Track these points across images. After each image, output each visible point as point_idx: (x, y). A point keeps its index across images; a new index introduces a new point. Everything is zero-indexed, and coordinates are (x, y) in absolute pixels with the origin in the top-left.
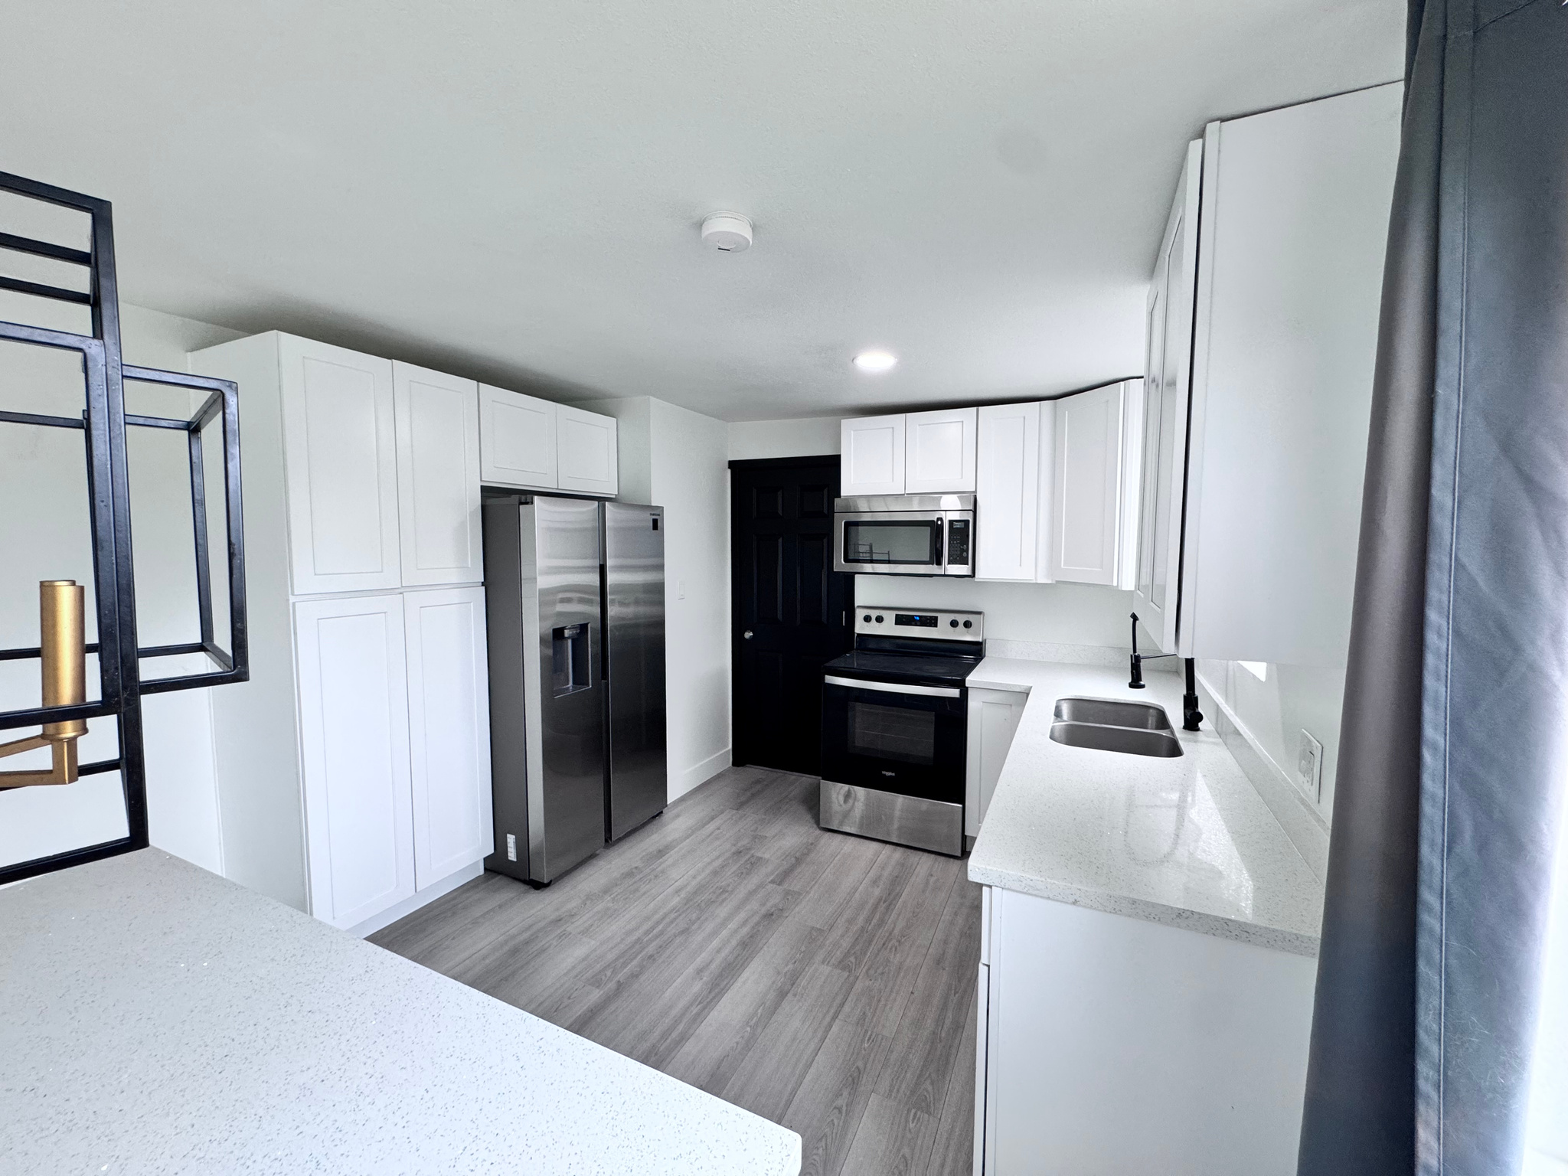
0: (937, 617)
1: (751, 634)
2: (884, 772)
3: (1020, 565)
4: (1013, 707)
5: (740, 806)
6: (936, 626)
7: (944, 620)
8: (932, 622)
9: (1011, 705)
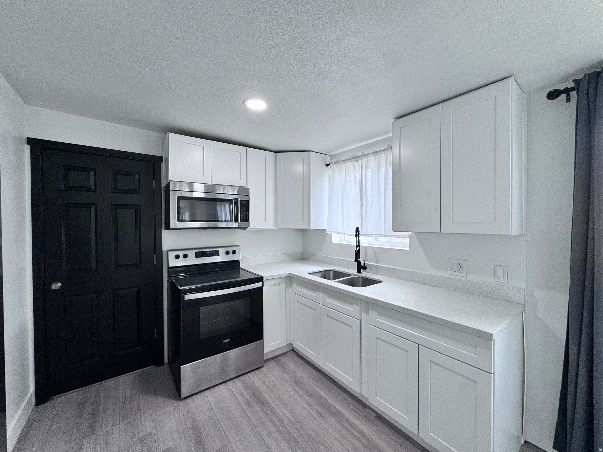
0: (219, 250)
1: (60, 284)
2: (224, 341)
3: (266, 222)
4: (281, 285)
5: (92, 429)
6: (219, 255)
7: (222, 251)
8: (217, 253)
9: (280, 284)
